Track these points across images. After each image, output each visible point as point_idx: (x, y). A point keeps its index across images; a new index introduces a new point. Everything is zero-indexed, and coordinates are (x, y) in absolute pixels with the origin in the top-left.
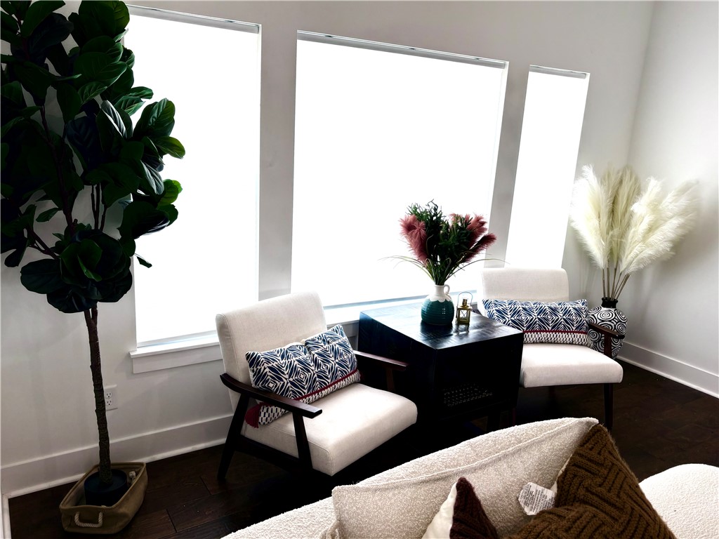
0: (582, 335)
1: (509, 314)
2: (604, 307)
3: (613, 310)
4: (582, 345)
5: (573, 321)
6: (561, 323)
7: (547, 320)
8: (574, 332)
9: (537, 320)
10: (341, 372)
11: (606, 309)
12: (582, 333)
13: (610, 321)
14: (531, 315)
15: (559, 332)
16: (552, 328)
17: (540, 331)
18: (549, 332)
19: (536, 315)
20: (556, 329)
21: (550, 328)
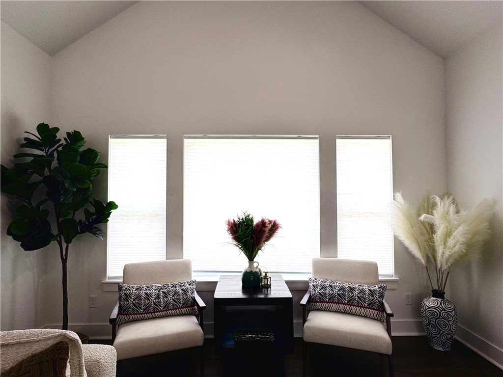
0: (373, 311)
1: (319, 288)
2: (433, 297)
3: (440, 300)
4: (375, 319)
5: (365, 299)
6: (355, 299)
7: (345, 295)
8: (366, 308)
9: (336, 294)
10: (173, 304)
11: (435, 299)
12: (374, 309)
13: (434, 308)
14: (333, 291)
15: (354, 306)
16: (348, 302)
17: (339, 303)
18: (346, 304)
19: (337, 291)
20: (350, 303)
21: (346, 302)
